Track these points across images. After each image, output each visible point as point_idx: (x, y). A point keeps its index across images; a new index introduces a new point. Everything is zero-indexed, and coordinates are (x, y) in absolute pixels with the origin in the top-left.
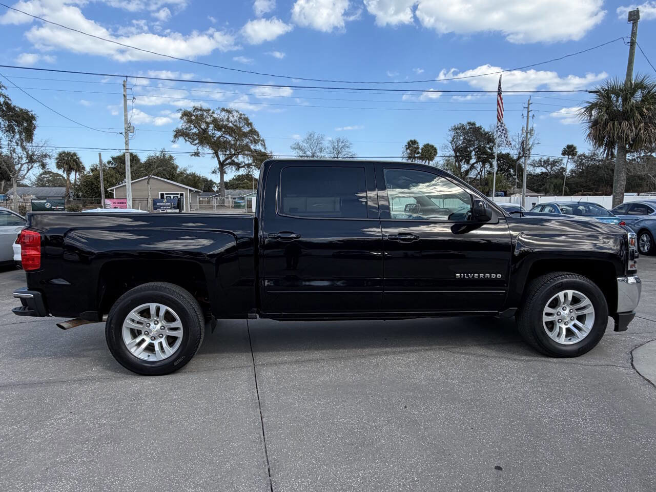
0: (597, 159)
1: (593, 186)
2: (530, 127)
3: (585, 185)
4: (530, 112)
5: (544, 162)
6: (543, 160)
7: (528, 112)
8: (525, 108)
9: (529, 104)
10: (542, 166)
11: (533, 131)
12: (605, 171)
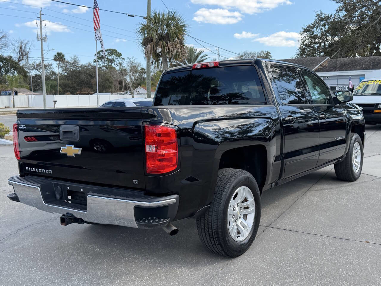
0: (77, 65)
1: (77, 87)
2: (43, 34)
3: (71, 86)
4: (42, 22)
5: (37, 65)
6: (35, 64)
7: (41, 21)
8: (38, 17)
9: (41, 15)
10: (36, 69)
11: (47, 39)
12: (85, 76)
